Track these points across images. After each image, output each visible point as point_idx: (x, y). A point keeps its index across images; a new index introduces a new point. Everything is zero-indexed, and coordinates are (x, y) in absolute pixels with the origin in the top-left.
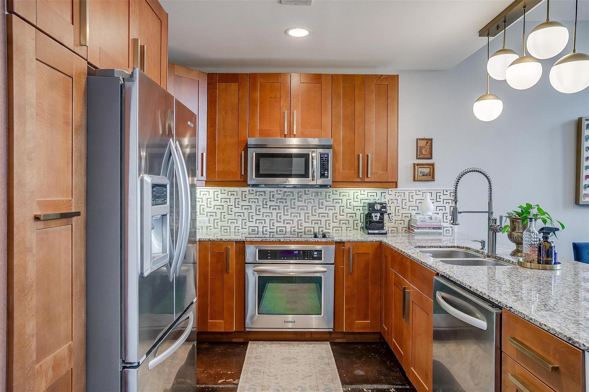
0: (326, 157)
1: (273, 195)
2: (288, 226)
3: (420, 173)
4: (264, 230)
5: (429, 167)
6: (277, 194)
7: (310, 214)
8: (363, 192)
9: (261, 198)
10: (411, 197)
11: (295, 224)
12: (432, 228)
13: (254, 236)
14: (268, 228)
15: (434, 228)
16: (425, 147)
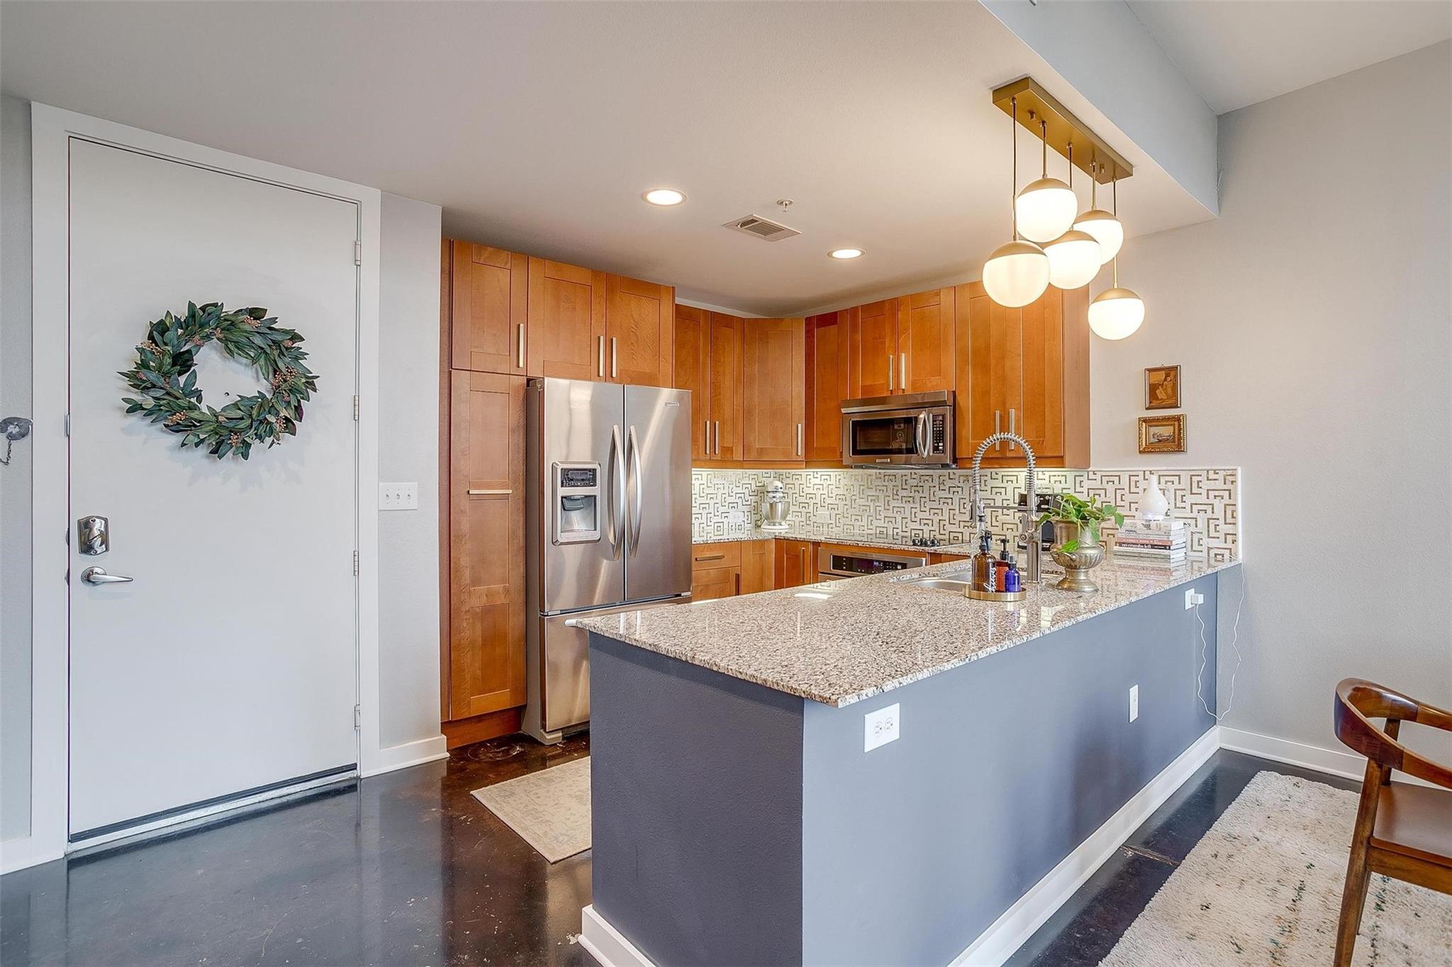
0: (940, 421)
1: (906, 480)
2: (926, 529)
3: (1154, 437)
4: (895, 533)
5: (1171, 425)
6: (911, 478)
7: (957, 511)
8: (1041, 476)
9: (890, 485)
10: (1133, 484)
11: (936, 527)
12: (1150, 546)
13: (882, 541)
14: (899, 531)
15: (1153, 546)
16: (1163, 384)
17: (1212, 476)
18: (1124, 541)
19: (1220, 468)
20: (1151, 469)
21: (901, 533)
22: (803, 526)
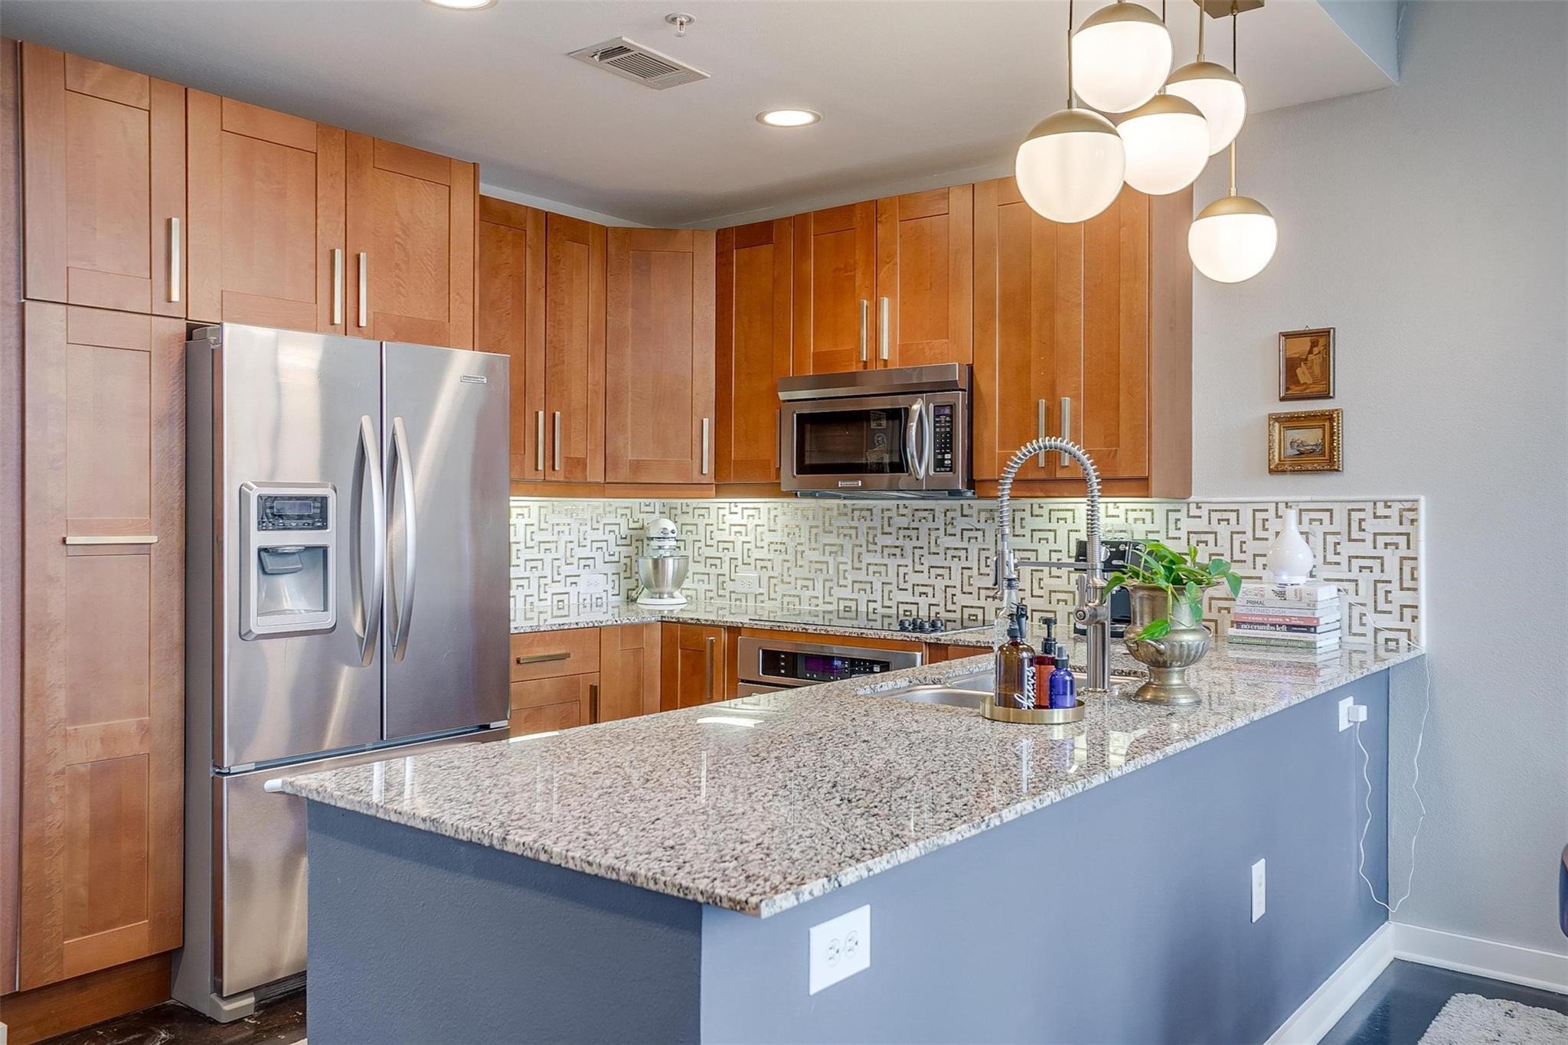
0: (947, 415)
1: (890, 518)
2: (923, 602)
3: (1292, 446)
4: (871, 610)
5: (1319, 427)
6: (899, 515)
7: (975, 572)
8: (1112, 511)
9: (863, 526)
10: (1259, 523)
11: (939, 599)
12: (1284, 628)
13: (848, 623)
14: (878, 605)
15: (1290, 628)
16: (1306, 359)
17: (1381, 510)
18: (1244, 619)
19: (1393, 497)
20: (1286, 499)
21: (881, 610)
22: (711, 598)
